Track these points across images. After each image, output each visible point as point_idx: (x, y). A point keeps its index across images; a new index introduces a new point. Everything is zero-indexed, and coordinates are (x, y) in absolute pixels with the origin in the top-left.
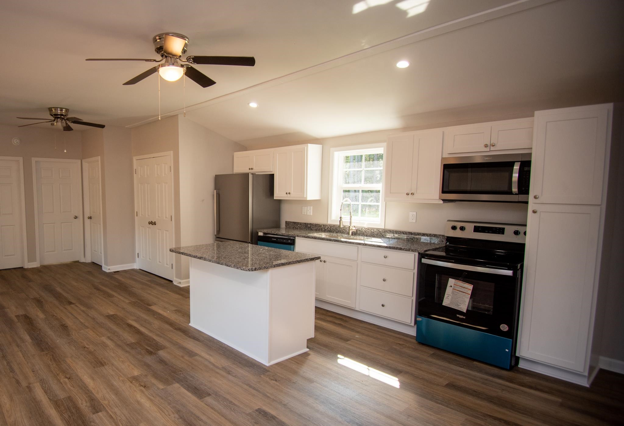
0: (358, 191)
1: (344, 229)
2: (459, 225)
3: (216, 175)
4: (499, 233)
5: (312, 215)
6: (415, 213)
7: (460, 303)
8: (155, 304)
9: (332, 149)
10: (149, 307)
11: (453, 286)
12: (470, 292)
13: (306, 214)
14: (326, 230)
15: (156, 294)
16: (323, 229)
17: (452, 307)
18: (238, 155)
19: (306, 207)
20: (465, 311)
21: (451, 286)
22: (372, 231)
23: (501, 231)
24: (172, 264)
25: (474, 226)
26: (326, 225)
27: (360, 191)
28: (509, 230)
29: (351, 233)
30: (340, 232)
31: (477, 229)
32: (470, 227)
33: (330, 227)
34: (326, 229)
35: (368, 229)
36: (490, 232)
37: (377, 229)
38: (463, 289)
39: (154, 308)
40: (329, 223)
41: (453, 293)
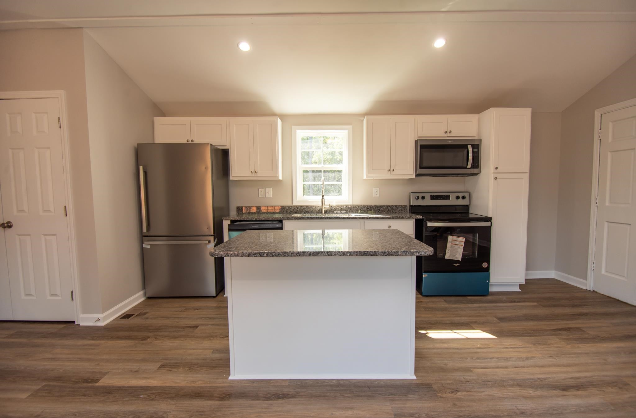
0: (320, 171)
1: (312, 209)
2: (420, 195)
3: (138, 144)
4: (447, 199)
5: (271, 197)
6: (378, 189)
7: (456, 254)
8: (105, 374)
9: (293, 127)
10: (97, 384)
11: (451, 241)
12: (463, 244)
13: (264, 196)
14: (292, 212)
15: (68, 354)
16: (289, 211)
17: (451, 259)
18: (159, 121)
19: (264, 189)
20: (460, 259)
21: (450, 242)
22: (342, 208)
23: (447, 197)
24: (72, 292)
25: (431, 195)
26: (291, 207)
27: (323, 171)
28: (453, 196)
29: (323, 212)
30: (309, 212)
31: (433, 197)
32: (428, 196)
33: (296, 208)
34: (292, 210)
35: (338, 207)
36: (442, 199)
37: (346, 205)
38: (457, 242)
39: (105, 382)
40: (294, 204)
41: (451, 247)
